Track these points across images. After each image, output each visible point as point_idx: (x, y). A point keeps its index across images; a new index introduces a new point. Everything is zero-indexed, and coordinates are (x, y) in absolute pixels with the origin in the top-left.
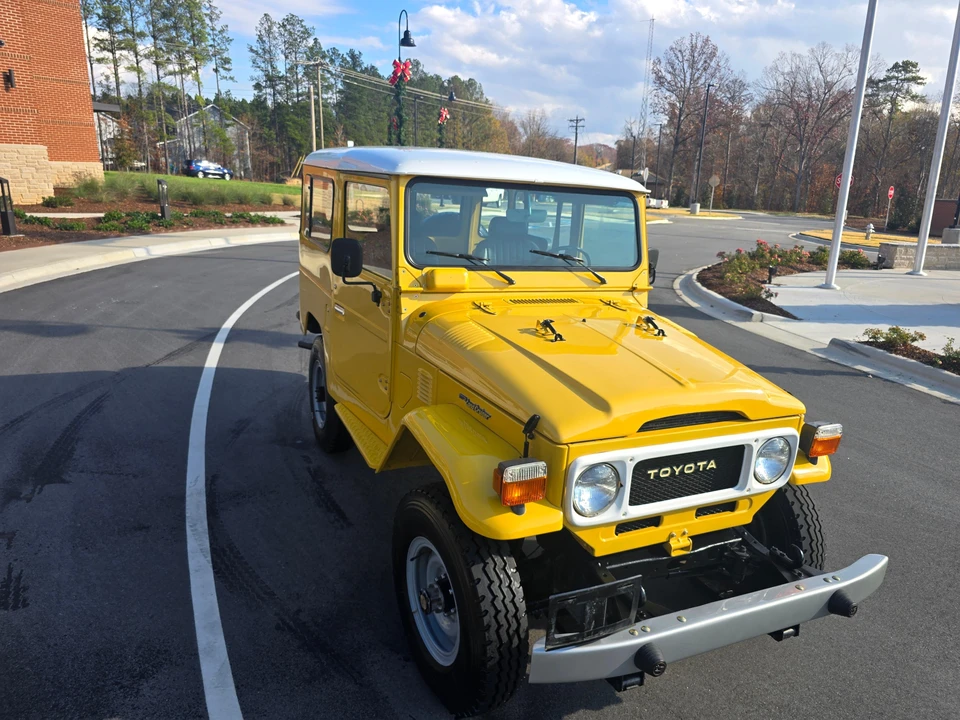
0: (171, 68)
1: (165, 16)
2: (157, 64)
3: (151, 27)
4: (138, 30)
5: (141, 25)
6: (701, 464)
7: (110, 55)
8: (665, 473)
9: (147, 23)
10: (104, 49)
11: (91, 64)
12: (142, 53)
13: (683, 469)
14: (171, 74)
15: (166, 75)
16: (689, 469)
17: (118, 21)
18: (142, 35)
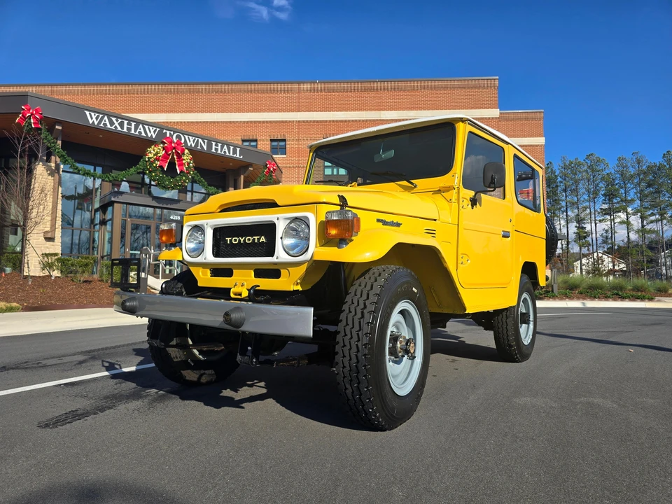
0: (653, 218)
1: (649, 185)
2: (642, 218)
3: (639, 195)
4: (629, 198)
5: (632, 195)
6: (256, 238)
7: (609, 217)
8: (235, 240)
9: (636, 193)
10: (605, 214)
11: (596, 224)
12: (631, 212)
13: (245, 239)
14: (652, 222)
15: (648, 224)
16: (249, 240)
17: (615, 196)
18: (632, 201)
